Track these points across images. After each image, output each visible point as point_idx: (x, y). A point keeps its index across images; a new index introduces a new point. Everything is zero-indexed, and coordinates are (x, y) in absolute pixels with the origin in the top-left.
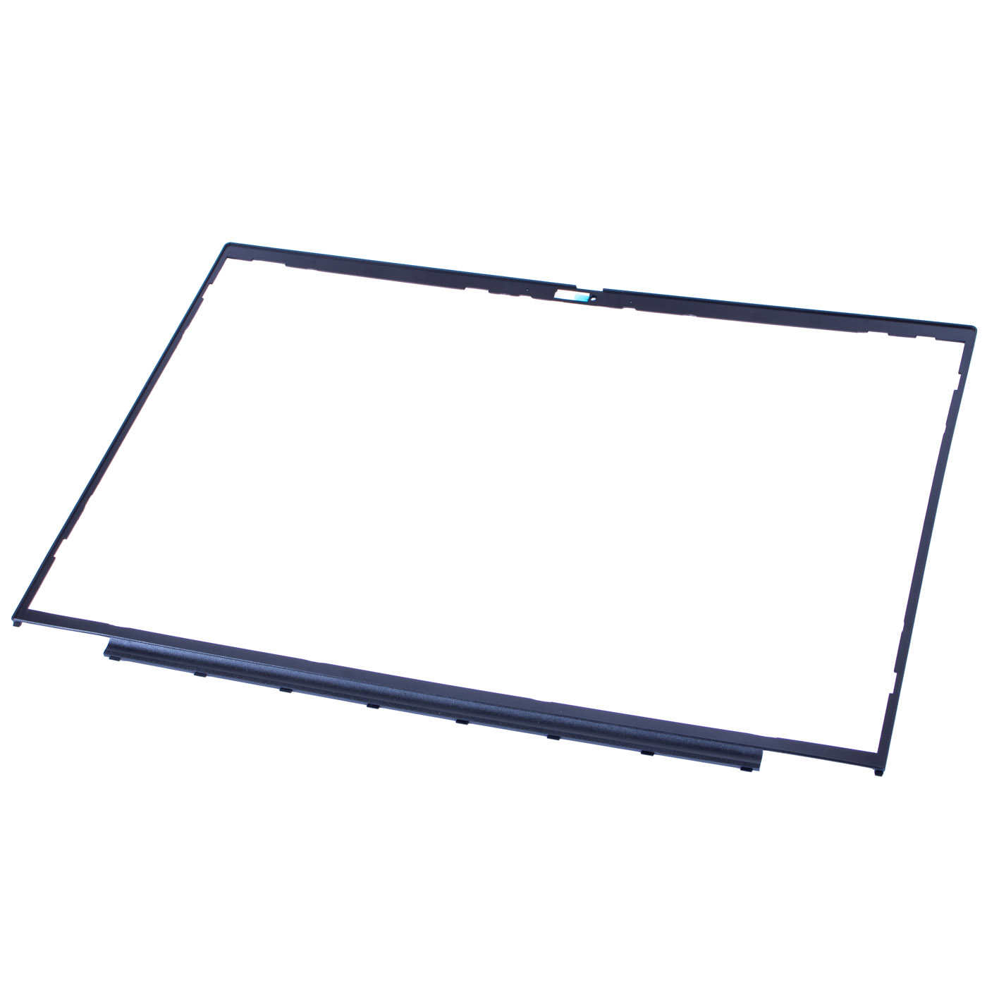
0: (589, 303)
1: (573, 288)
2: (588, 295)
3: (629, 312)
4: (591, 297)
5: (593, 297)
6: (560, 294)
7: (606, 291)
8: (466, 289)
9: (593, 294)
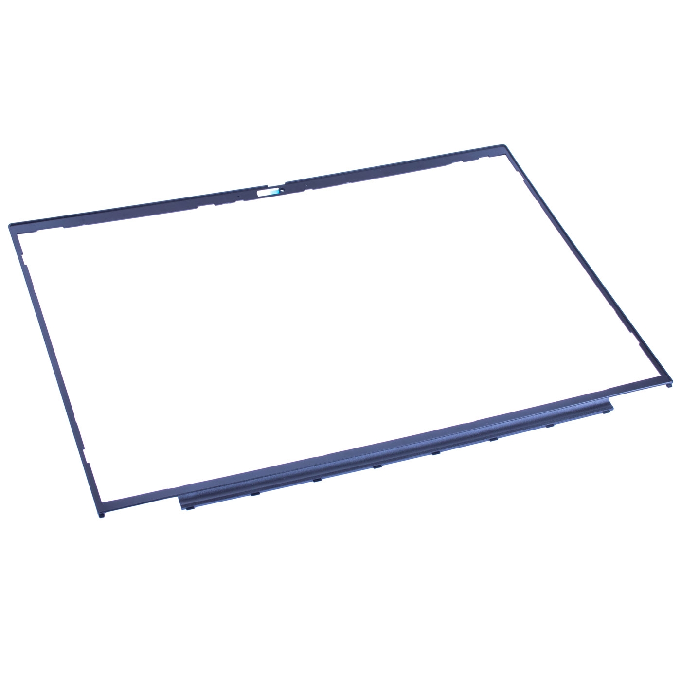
0: (280, 194)
1: (265, 187)
2: (278, 189)
3: (309, 192)
4: (279, 190)
5: (282, 189)
6: (260, 193)
7: (287, 183)
8: (199, 207)
9: (281, 187)
